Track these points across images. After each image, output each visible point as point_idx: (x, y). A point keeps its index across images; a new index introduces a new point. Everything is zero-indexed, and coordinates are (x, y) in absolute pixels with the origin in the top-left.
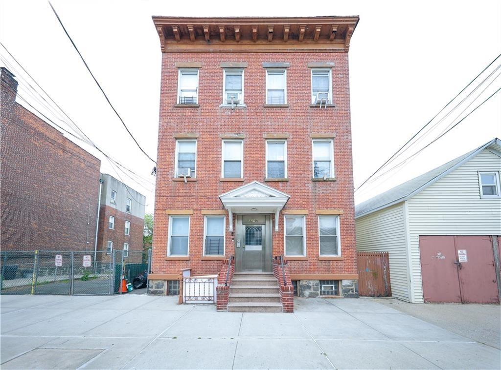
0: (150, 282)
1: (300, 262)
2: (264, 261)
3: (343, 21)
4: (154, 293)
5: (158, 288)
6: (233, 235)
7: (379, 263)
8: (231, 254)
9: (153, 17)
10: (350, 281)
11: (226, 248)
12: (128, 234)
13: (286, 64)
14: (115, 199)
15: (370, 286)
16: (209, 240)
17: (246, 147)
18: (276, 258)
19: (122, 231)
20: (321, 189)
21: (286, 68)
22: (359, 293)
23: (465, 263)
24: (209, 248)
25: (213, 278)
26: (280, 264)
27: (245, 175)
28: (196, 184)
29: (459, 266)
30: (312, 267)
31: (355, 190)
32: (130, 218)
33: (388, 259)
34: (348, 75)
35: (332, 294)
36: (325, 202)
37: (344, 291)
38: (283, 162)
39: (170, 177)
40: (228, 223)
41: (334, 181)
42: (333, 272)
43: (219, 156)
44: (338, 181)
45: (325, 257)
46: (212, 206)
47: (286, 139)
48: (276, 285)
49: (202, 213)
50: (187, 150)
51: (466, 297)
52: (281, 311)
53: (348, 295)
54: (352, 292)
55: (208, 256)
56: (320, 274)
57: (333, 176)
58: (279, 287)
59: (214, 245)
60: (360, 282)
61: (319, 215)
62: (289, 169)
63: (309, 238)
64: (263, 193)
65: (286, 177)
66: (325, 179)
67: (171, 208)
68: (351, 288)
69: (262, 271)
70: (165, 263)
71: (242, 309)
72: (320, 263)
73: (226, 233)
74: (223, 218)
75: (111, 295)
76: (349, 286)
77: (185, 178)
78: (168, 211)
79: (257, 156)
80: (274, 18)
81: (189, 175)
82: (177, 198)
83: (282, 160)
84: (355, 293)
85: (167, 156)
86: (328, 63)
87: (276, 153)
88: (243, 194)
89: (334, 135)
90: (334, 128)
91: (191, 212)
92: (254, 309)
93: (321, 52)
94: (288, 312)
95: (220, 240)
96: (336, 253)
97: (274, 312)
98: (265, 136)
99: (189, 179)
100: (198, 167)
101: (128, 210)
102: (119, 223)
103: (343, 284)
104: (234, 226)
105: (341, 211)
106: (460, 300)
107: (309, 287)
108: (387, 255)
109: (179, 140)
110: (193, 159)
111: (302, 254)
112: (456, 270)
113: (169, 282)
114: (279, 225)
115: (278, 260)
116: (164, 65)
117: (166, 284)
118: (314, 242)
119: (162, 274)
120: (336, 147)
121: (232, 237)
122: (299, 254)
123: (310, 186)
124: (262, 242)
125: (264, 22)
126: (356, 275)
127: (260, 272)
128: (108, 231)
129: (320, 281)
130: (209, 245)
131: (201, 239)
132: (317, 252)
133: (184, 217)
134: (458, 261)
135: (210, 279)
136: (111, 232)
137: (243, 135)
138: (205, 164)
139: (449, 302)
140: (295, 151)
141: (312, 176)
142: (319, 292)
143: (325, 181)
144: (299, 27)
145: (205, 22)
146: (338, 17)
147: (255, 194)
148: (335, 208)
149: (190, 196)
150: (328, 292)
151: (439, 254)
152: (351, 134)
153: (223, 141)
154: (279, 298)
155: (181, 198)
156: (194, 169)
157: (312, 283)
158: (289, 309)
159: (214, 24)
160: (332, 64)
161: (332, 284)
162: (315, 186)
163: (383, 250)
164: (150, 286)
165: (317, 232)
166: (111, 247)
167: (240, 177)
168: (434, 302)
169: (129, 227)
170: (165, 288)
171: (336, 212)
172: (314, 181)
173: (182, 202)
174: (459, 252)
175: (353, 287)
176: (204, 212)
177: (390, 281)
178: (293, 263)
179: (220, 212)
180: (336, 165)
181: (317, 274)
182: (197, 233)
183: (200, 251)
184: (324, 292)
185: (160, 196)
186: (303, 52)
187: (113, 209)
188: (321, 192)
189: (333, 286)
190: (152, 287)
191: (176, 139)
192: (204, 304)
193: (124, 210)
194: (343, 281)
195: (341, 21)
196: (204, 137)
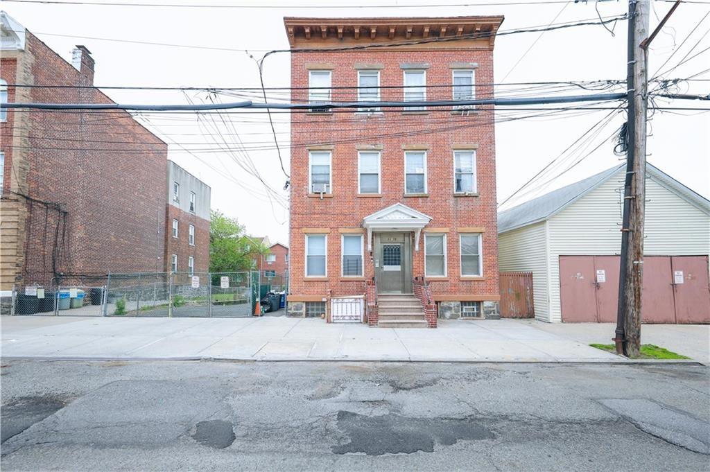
0: (289, 304)
1: (441, 283)
2: (404, 282)
3: (487, 21)
4: (294, 315)
5: (297, 310)
6: (371, 255)
7: (522, 284)
8: (371, 274)
9: (285, 18)
10: (491, 303)
11: (365, 268)
12: (193, 245)
13: (426, 65)
14: (177, 195)
15: (513, 307)
16: (347, 260)
17: (383, 158)
18: (416, 278)
19: (186, 240)
20: (463, 205)
21: (425, 69)
22: (501, 314)
23: (602, 283)
24: (346, 269)
25: (359, 299)
26: (423, 285)
27: (383, 190)
28: (332, 200)
29: (597, 286)
30: (453, 288)
31: (498, 206)
32: (194, 220)
33: (532, 279)
34: (493, 77)
35: (474, 316)
36: (467, 220)
37: (486, 313)
38: (423, 174)
39: (305, 193)
40: (366, 242)
41: (476, 197)
42: (475, 293)
43: (355, 169)
44: (480, 196)
45: (466, 278)
46: (349, 224)
47: (426, 150)
48: (419, 305)
49: (340, 232)
50: (321, 162)
51: (602, 317)
52: (426, 327)
53: (490, 316)
54: (494, 313)
55: (346, 276)
56: (461, 295)
57: (475, 191)
58: (422, 307)
59: (352, 265)
60: (502, 304)
61: (460, 233)
62: (429, 184)
63: (450, 258)
64: (406, 214)
65: (426, 192)
66: (467, 194)
67: (307, 226)
68: (492, 309)
69: (402, 293)
70: (304, 283)
71: (391, 325)
72: (461, 284)
73: (365, 252)
74: (360, 237)
75: (250, 317)
76: (491, 307)
77: (322, 194)
78: (304, 230)
79: (396, 169)
80: (414, 18)
81: (325, 191)
82: (313, 216)
83: (421, 172)
84: (496, 314)
85: (301, 169)
86: (471, 64)
87: (415, 164)
88: (386, 215)
89: (477, 146)
90: (476, 138)
91: (328, 230)
92: (402, 325)
93: (463, 50)
94: (432, 327)
95: (358, 259)
96: (478, 273)
97: (420, 327)
98: (403, 147)
99: (325, 196)
100: (334, 182)
101: (192, 209)
102: (183, 228)
103: (485, 305)
104: (372, 245)
105: (483, 229)
106: (596, 320)
107: (450, 308)
108: (531, 275)
109: (312, 152)
110: (327, 173)
111: (443, 274)
112: (594, 291)
113: (307, 303)
114: (420, 243)
115: (420, 281)
116: (294, 66)
117: (304, 305)
118: (456, 262)
119: (301, 295)
120: (478, 158)
121: (371, 257)
122: (440, 274)
123: (451, 203)
124: (401, 262)
125: (402, 22)
126: (498, 296)
127: (399, 293)
128: (172, 242)
129: (462, 302)
130: (347, 266)
131: (338, 260)
132: (458, 272)
133: (321, 236)
134: (596, 281)
135: (356, 299)
136: (175, 241)
137: (381, 146)
138: (341, 179)
139: (585, 322)
140: (435, 164)
141: (453, 191)
142: (460, 314)
143: (466, 196)
144: (440, 27)
145: (339, 22)
146: (482, 17)
147: (397, 216)
148: (477, 226)
149: (326, 214)
150: (469, 314)
151: (578, 274)
152: (494, 144)
153: (359, 152)
154: (423, 316)
155: (317, 216)
156: (329, 183)
157: (453, 304)
158: (433, 325)
159: (349, 24)
160: (475, 64)
161: (473, 305)
162: (456, 203)
163: (527, 270)
164: (289, 308)
165: (458, 251)
166: (176, 263)
167: (377, 192)
168: (572, 322)
169: (193, 235)
170: (304, 310)
171: (478, 229)
172: (456, 197)
173: (318, 219)
174: (598, 272)
175: (495, 309)
176: (341, 230)
177: (533, 302)
178: (433, 283)
179: (358, 230)
180: (479, 179)
181: (458, 295)
182: (335, 253)
183: (338, 272)
184: (465, 314)
185: (295, 214)
186: (443, 50)
187: (176, 208)
188: (462, 209)
189: (475, 307)
190: (291, 309)
191: (309, 150)
192: (352, 323)
193: (188, 210)
194: (484, 302)
195: (484, 21)
196: (339, 149)
